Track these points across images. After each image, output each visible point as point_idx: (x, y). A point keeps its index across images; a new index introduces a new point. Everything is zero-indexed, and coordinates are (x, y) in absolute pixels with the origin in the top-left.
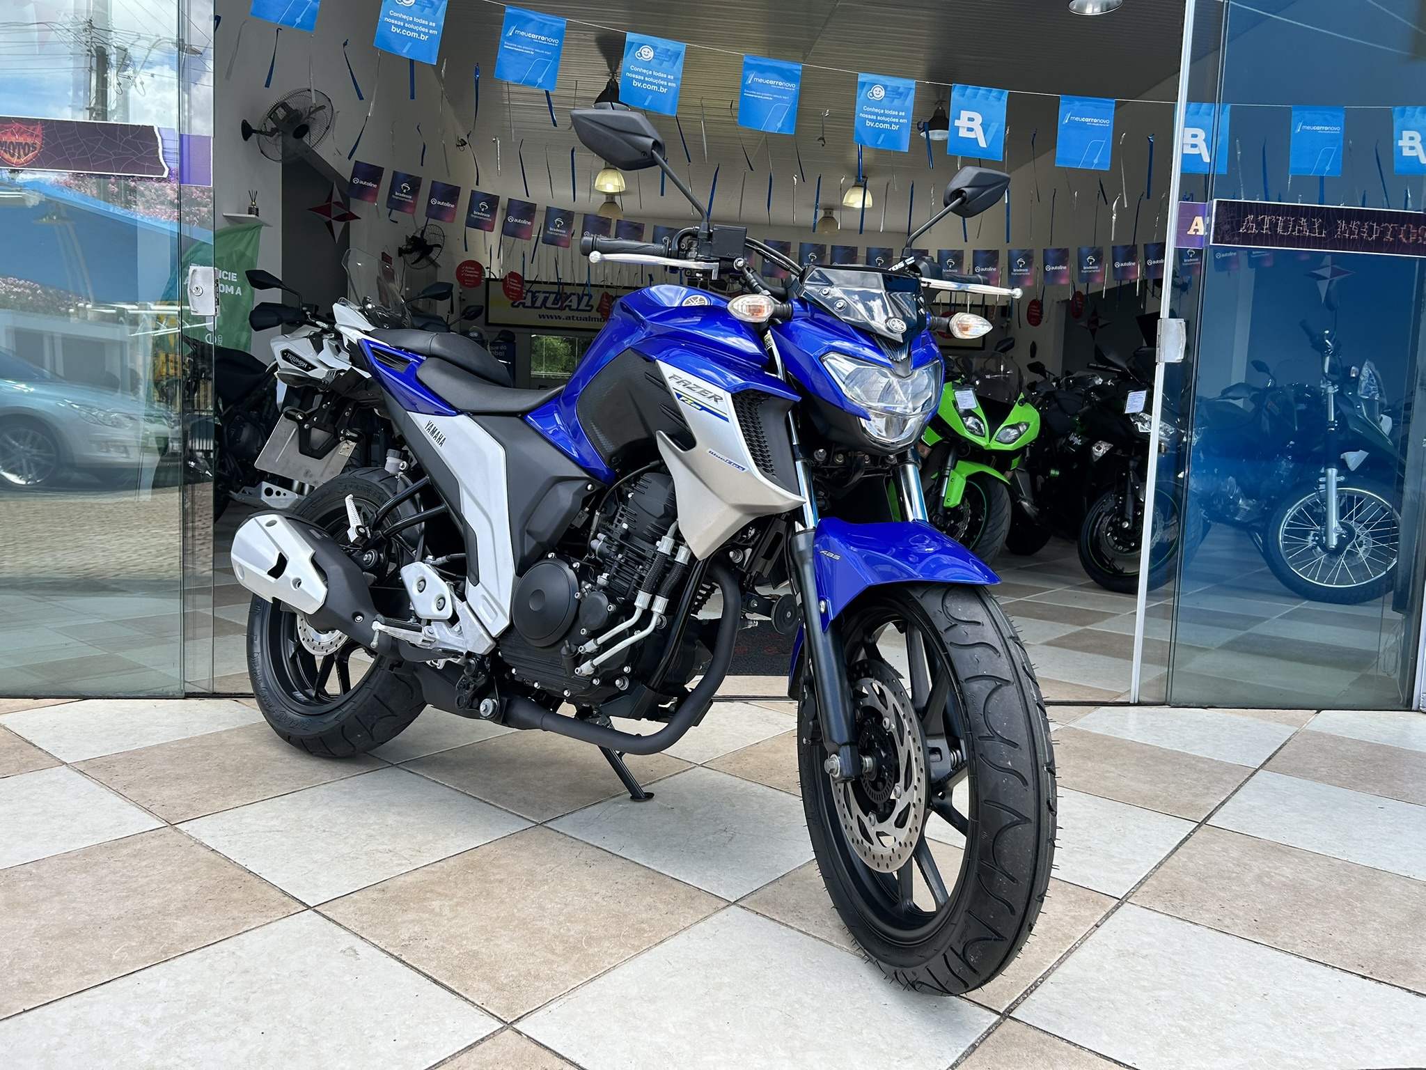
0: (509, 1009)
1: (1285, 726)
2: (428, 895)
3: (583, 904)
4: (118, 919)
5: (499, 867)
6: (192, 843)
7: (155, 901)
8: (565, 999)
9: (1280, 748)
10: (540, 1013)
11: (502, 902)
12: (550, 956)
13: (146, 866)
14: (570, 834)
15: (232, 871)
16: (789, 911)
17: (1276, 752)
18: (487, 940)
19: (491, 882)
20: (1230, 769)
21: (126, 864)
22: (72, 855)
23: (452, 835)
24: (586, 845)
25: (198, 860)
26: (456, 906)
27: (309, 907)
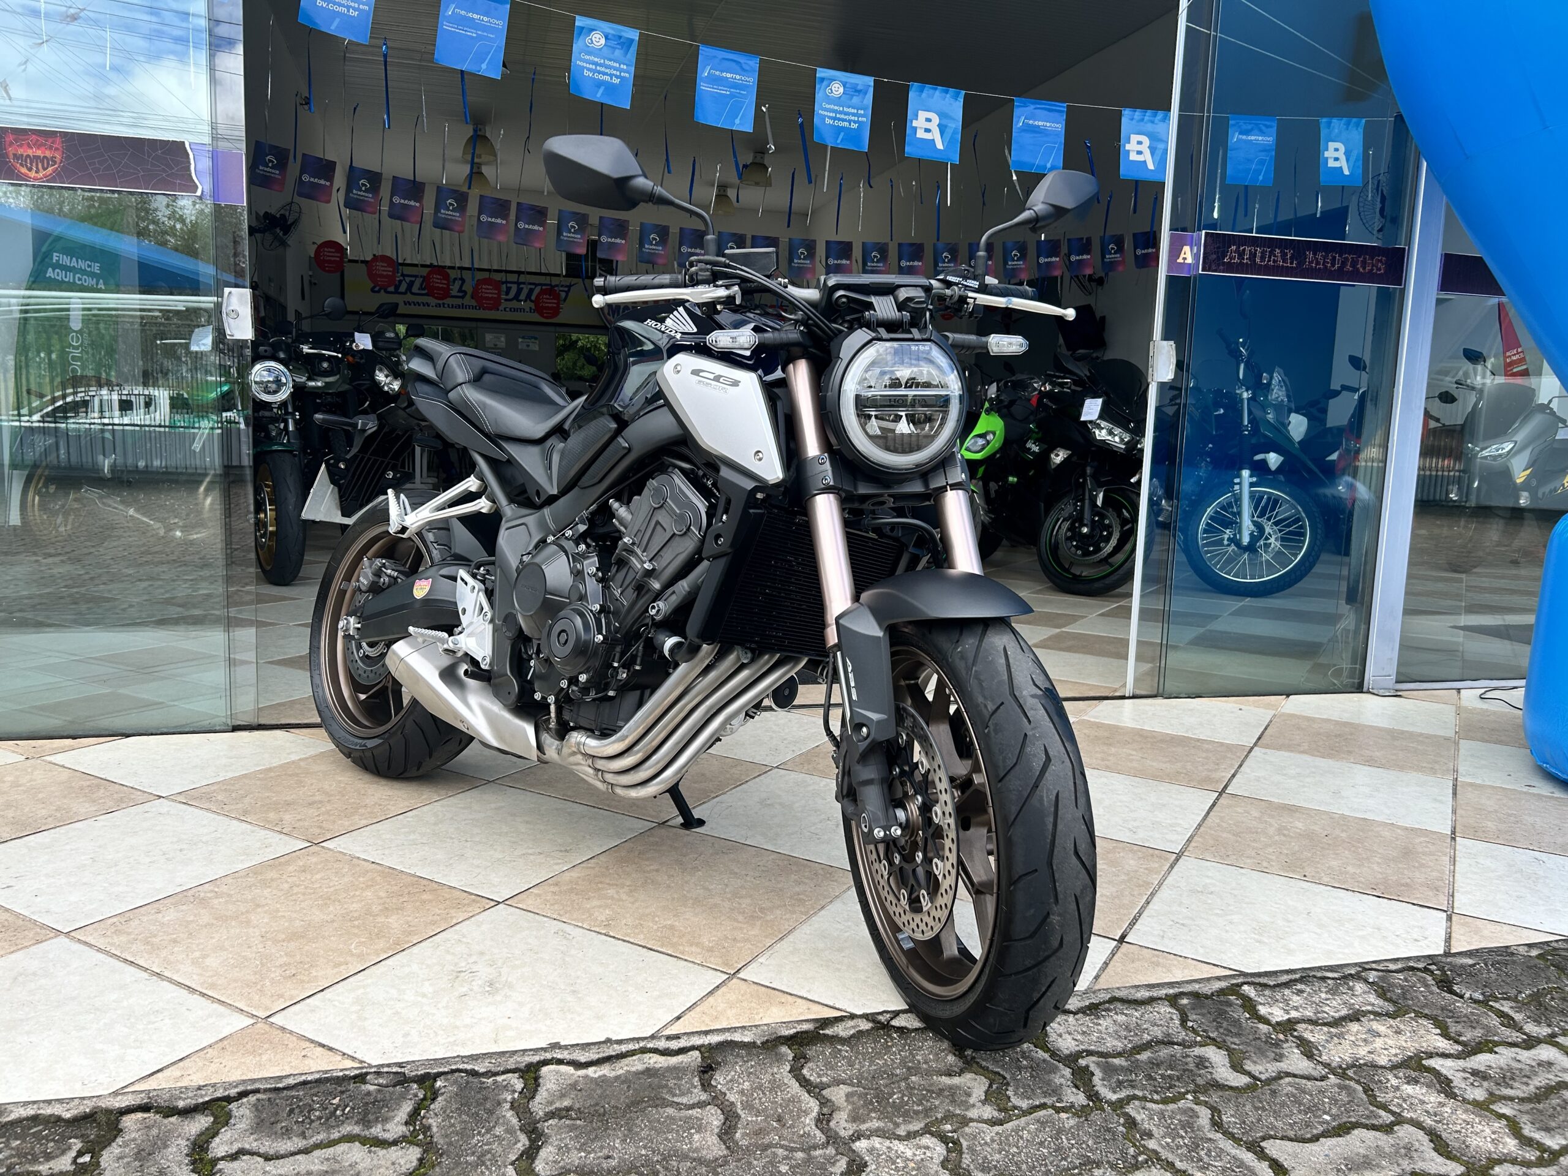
0: (727, 965)
1: (1262, 710)
2: (600, 886)
4: (333, 921)
5: (648, 859)
6: (347, 857)
8: (767, 954)
9: (1266, 729)
10: (754, 965)
11: (669, 886)
12: (736, 924)
17: (1263, 733)
19: (649, 872)
20: (1230, 748)
22: (241, 874)
25: (367, 871)
27: (499, 903)
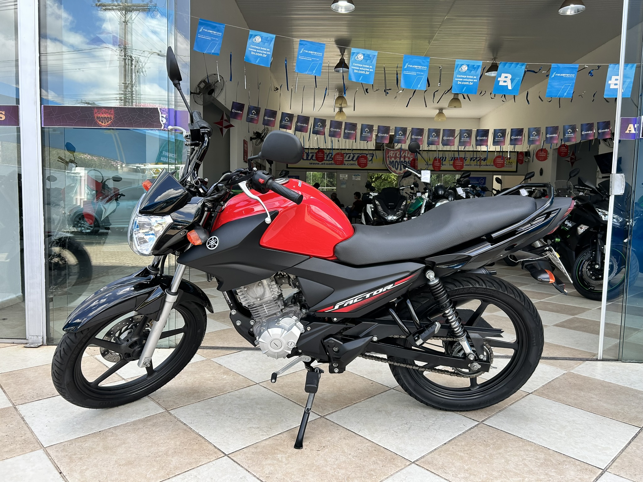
2: (276, 451)
3: (344, 460)
4: (149, 457)
6: (176, 420)
7: (163, 448)
13: (158, 431)
14: (336, 422)
15: (194, 435)
16: (440, 468)
18: (302, 476)
21: (151, 430)
23: (284, 421)
24: (343, 429)
25: (179, 429)
26: (288, 457)
